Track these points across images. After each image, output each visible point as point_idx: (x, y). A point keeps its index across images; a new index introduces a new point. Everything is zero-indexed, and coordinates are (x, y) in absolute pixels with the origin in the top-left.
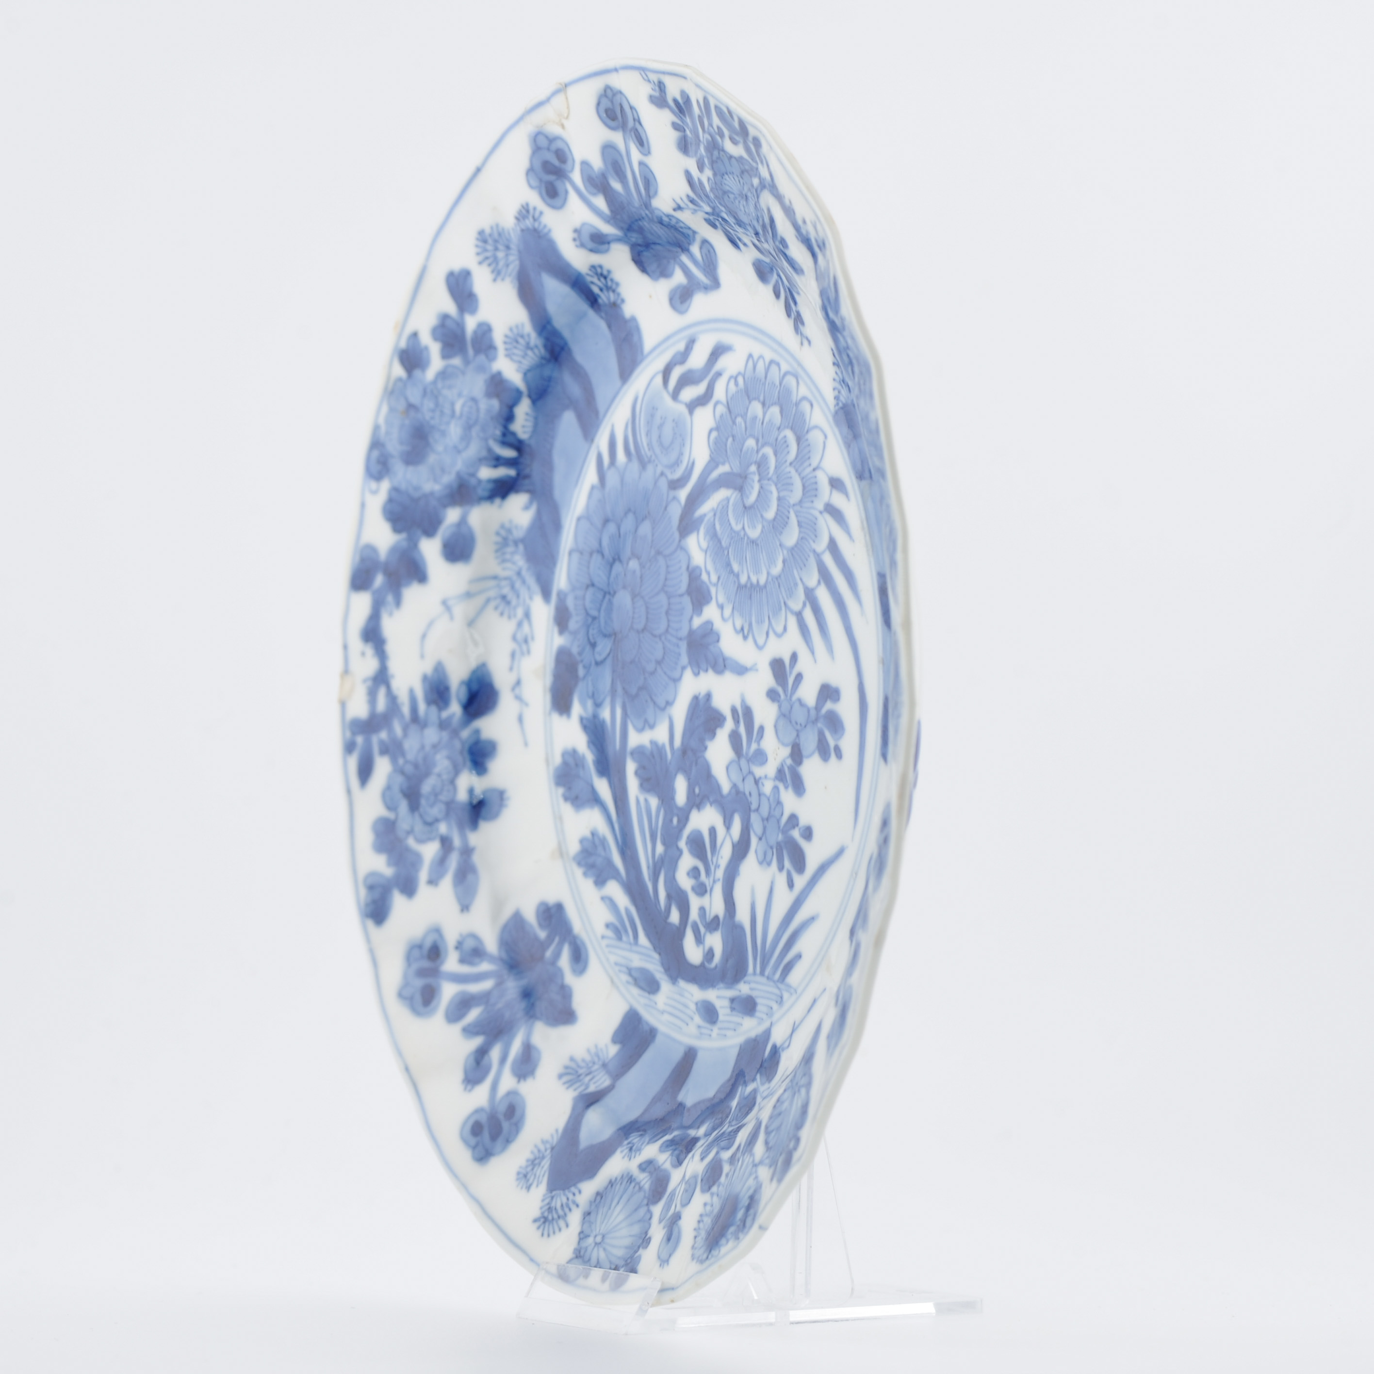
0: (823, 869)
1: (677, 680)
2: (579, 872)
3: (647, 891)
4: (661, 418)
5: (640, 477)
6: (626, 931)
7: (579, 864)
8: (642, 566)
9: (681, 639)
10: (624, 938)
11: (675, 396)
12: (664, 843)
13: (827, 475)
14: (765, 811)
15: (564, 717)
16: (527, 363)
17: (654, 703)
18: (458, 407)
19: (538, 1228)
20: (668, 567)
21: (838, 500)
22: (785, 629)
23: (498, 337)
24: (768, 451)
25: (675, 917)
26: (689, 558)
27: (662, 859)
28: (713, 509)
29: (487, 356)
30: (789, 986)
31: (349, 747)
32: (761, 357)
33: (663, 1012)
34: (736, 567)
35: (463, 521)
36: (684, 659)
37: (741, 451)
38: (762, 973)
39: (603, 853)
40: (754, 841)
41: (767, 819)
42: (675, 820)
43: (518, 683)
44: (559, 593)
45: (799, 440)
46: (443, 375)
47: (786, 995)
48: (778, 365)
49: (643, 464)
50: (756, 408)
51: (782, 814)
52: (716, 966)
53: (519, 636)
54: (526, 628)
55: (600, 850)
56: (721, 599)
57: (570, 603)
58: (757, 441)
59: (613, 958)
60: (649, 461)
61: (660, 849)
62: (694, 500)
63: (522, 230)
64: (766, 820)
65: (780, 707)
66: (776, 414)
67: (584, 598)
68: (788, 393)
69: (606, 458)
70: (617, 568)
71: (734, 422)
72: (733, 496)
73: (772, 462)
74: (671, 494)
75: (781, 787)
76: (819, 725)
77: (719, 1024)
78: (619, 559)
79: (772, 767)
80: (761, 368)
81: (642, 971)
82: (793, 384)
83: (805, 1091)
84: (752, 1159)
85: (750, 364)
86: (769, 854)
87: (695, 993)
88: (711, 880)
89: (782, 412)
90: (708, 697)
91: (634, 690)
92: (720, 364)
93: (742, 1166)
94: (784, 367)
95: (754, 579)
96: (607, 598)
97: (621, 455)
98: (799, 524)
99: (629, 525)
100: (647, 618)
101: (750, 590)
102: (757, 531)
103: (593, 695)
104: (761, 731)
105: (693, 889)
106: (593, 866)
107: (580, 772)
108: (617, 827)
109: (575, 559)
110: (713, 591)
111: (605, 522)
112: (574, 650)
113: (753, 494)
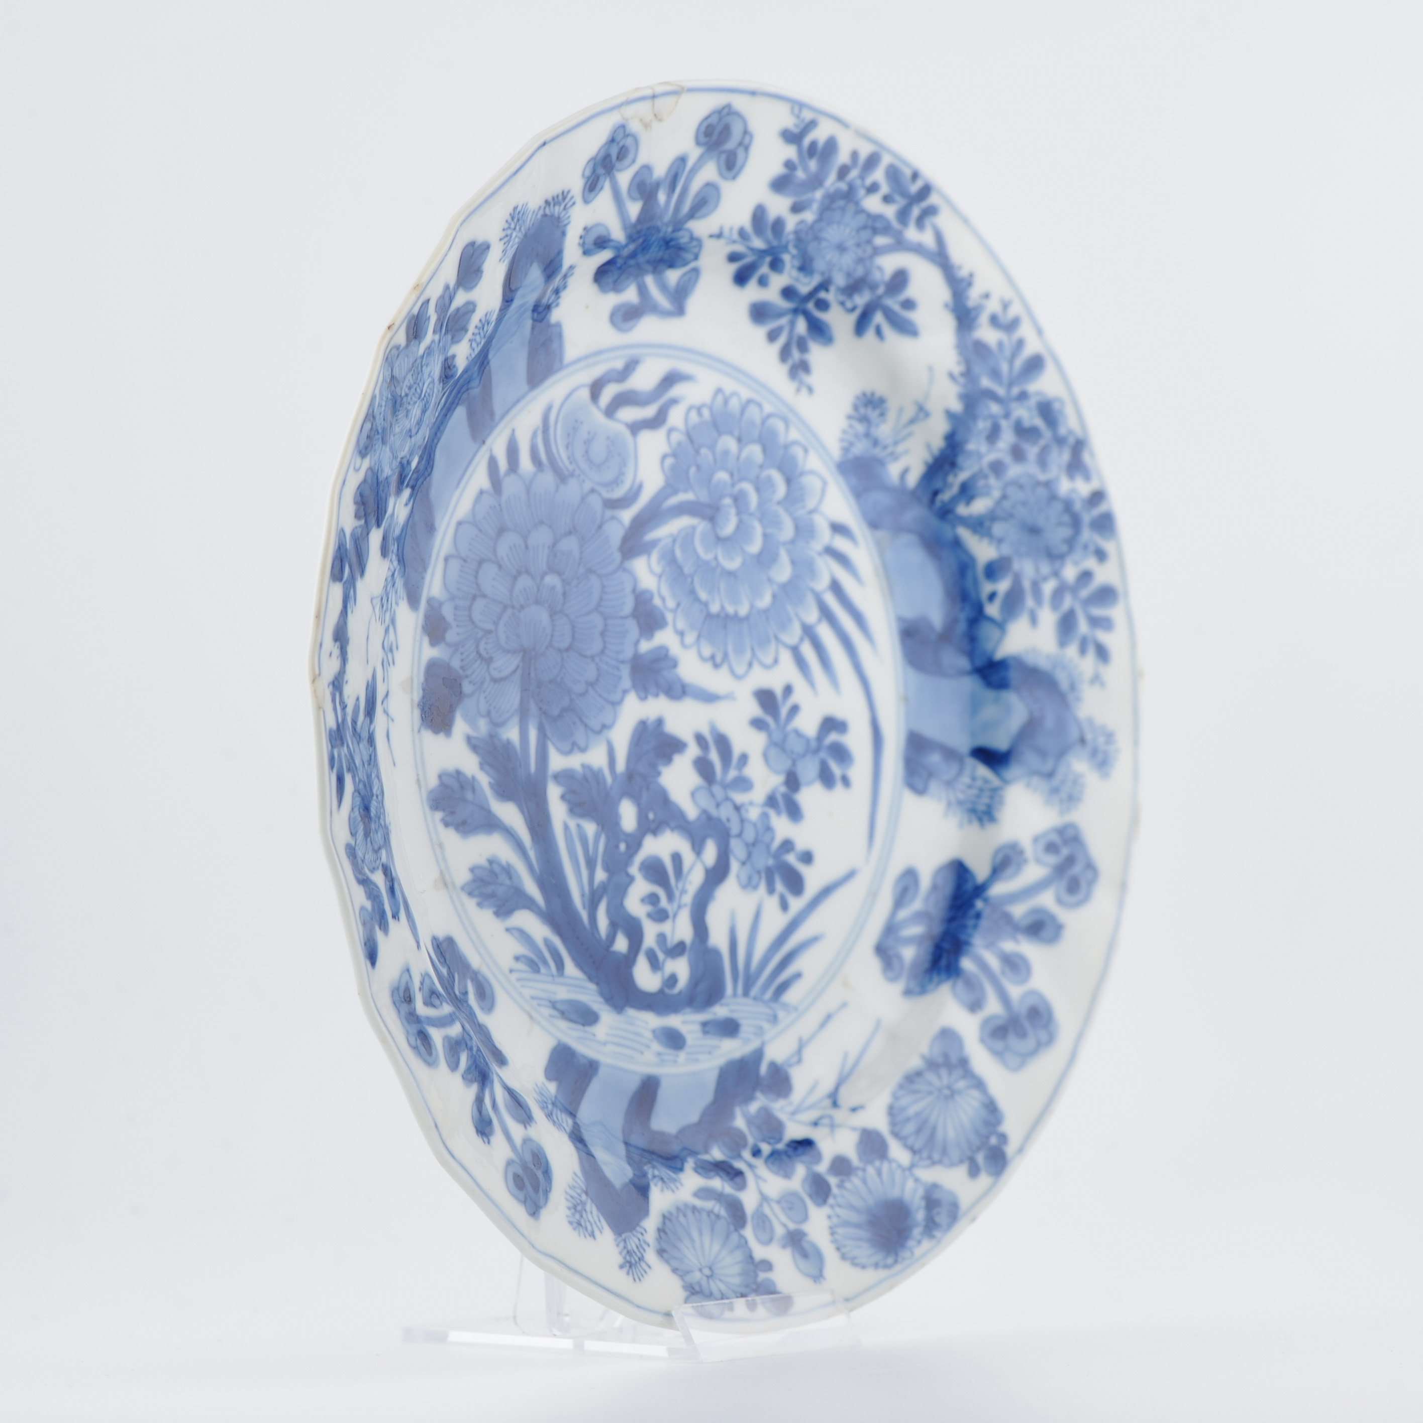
0: (827, 891)
1: (616, 704)
2: (471, 904)
3: (580, 920)
4: (589, 433)
5: (557, 490)
6: (545, 962)
7: (470, 894)
8: (565, 583)
9: (623, 662)
10: (543, 970)
11: (610, 412)
12: (607, 868)
13: (829, 520)
14: (749, 835)
15: (442, 736)
16: (476, 351)
17: (586, 726)
19: (628, 1273)
20: (603, 587)
21: (841, 544)
22: (776, 661)
23: (474, 321)
24: (748, 487)
25: (621, 944)
26: (635, 581)
27: (604, 887)
28: (672, 535)
30: (785, 1006)
32: (734, 394)
33: (605, 1044)
34: (703, 595)
36: (626, 682)
37: (710, 481)
38: (746, 993)
39: (508, 882)
40: (735, 866)
41: (753, 845)
42: (623, 847)
43: (387, 695)
44: (429, 601)
45: (789, 481)
47: (781, 1014)
48: (760, 405)
49: (562, 477)
50: (728, 443)
51: (773, 839)
52: (680, 993)
53: (386, 644)
54: (392, 635)
55: (503, 878)
56: (681, 625)
57: (447, 612)
58: (732, 475)
59: (527, 993)
60: (572, 475)
61: (601, 875)
62: (642, 523)
63: (545, 215)
64: (751, 847)
65: (770, 736)
66: (755, 451)
67: (470, 609)
68: (773, 434)
69: (503, 465)
70: (524, 582)
71: (697, 452)
72: (701, 526)
73: (753, 499)
74: (609, 513)
75: (772, 813)
76: (823, 755)
77: (687, 1049)
78: (528, 572)
79: (758, 794)
80: (734, 404)
81: (572, 1003)
82: (780, 426)
83: (975, 1093)
84: (894, 1165)
85: (720, 399)
86: (755, 878)
87: (650, 1021)
88: (675, 905)
89: (765, 450)
90: (660, 722)
91: (555, 712)
92: (677, 390)
93: (879, 1173)
94: (768, 408)
95: (730, 609)
96: (509, 611)
97: (525, 463)
98: (793, 563)
99: (541, 537)
100: (573, 637)
101: (725, 620)
102: (733, 564)
103: (489, 714)
104: (744, 758)
105: (649, 916)
106: (492, 896)
107: (469, 796)
108: (532, 854)
109: (455, 564)
110: (669, 617)
111: (502, 531)
112: (456, 664)
113: (729, 527)
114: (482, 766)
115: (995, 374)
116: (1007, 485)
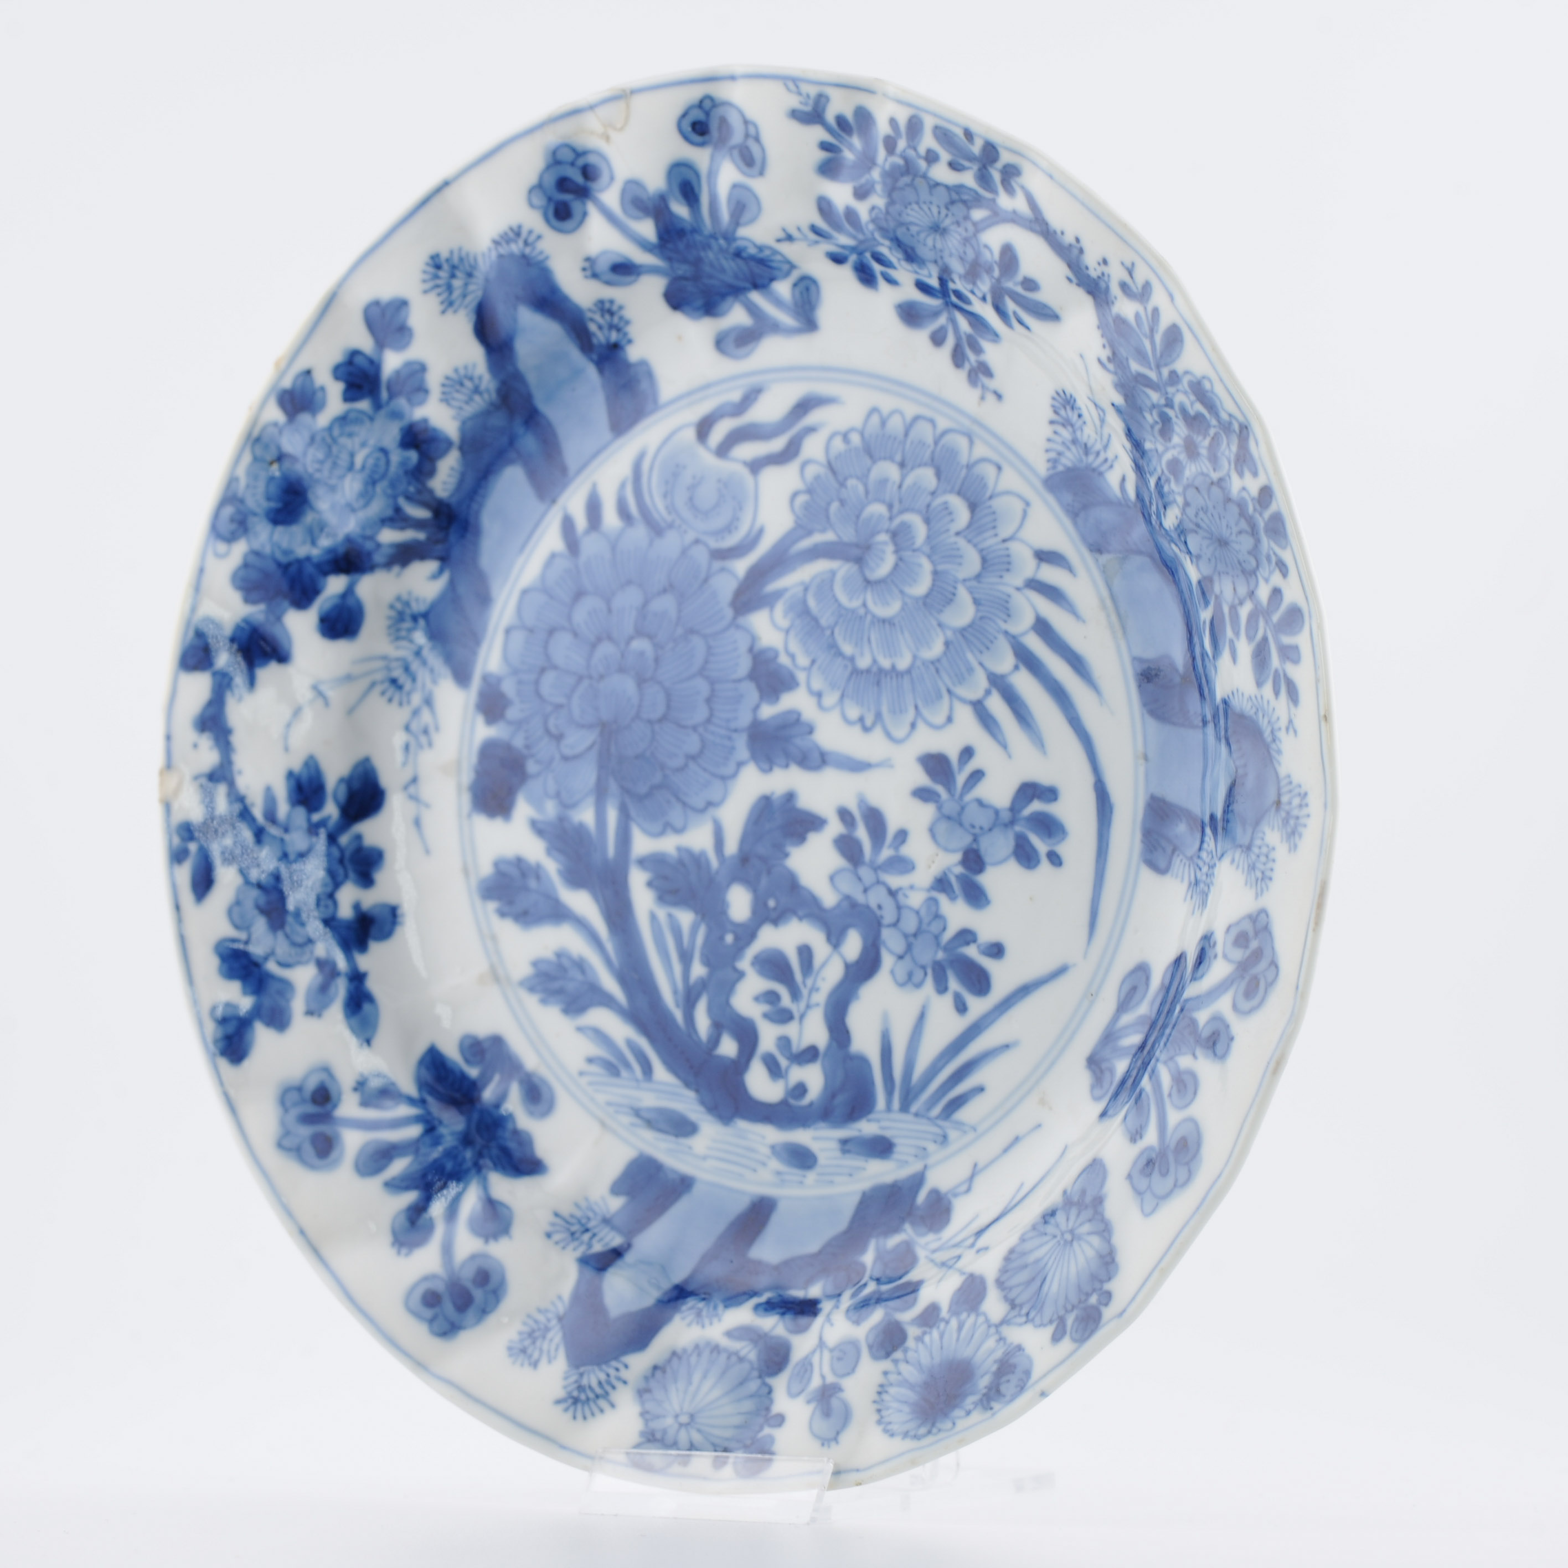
0: (1024, 991)
1: (727, 779)
2: (531, 1002)
3: (673, 1020)
4: (694, 477)
5: (651, 546)
6: (627, 1065)
7: (532, 989)
8: (657, 646)
9: (736, 731)
10: (624, 1073)
11: (723, 450)
12: (707, 962)
13: (1031, 547)
14: (910, 924)
15: (499, 820)
16: (470, 410)
17: (685, 804)
18: (359, 460)
19: (566, 1410)
20: (709, 648)
21: (1050, 574)
22: (950, 719)
23: (434, 380)
24: (912, 518)
25: (728, 1047)
26: (754, 639)
27: (703, 985)
28: (802, 583)
29: (409, 401)
30: (960, 1125)
31: (178, 856)
32: (895, 412)
33: (705, 1158)
34: (847, 649)
35: (349, 592)
36: (742, 751)
37: (858, 517)
38: (905, 1108)
39: (579, 977)
40: (888, 961)
41: (915, 935)
42: (729, 938)
43: (414, 780)
44: (486, 678)
45: (973, 507)
46: (343, 420)
47: (953, 1134)
48: (932, 422)
49: (657, 529)
50: (890, 470)
51: (944, 929)
52: (811, 1104)
53: (414, 726)
54: (426, 716)
55: (575, 974)
56: (817, 684)
57: (508, 688)
58: (890, 507)
59: (601, 1098)
60: (671, 526)
61: (698, 970)
62: (763, 573)
63: (501, 256)
64: (911, 939)
65: (939, 808)
66: (926, 476)
67: (537, 683)
68: (952, 453)
69: (581, 522)
70: (606, 649)
71: (842, 484)
72: (842, 569)
73: (921, 531)
74: (717, 565)
75: (943, 899)
76: (1018, 828)
77: (818, 1169)
78: (610, 638)
79: (923, 876)
80: (896, 424)
81: (661, 1111)
82: (962, 443)
83: (1096, 1241)
84: (981, 1319)
85: (875, 419)
86: (919, 974)
87: (770, 1135)
88: (802, 1005)
89: (938, 474)
90: (790, 797)
91: (642, 789)
92: (812, 418)
93: (960, 1328)
94: (943, 424)
95: (885, 663)
96: (586, 683)
97: (610, 518)
98: (976, 602)
99: (629, 599)
100: (668, 707)
101: (878, 676)
102: (892, 609)
103: (558, 795)
104: (902, 836)
105: (766, 1016)
106: (560, 992)
107: (532, 884)
108: (610, 947)
109: (518, 638)
110: (801, 677)
111: (579, 595)
112: (518, 742)
113: (884, 566)
114: (549, 852)
115: (1141, 355)
116: (1186, 488)
